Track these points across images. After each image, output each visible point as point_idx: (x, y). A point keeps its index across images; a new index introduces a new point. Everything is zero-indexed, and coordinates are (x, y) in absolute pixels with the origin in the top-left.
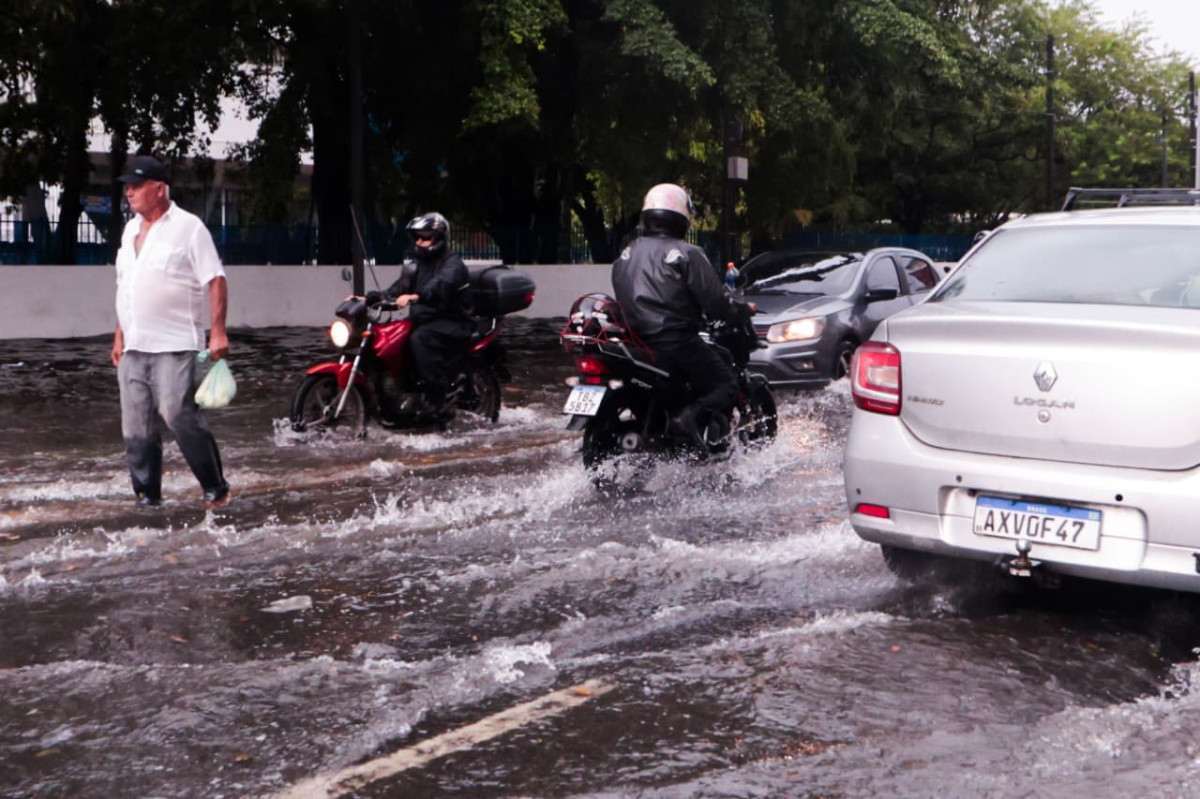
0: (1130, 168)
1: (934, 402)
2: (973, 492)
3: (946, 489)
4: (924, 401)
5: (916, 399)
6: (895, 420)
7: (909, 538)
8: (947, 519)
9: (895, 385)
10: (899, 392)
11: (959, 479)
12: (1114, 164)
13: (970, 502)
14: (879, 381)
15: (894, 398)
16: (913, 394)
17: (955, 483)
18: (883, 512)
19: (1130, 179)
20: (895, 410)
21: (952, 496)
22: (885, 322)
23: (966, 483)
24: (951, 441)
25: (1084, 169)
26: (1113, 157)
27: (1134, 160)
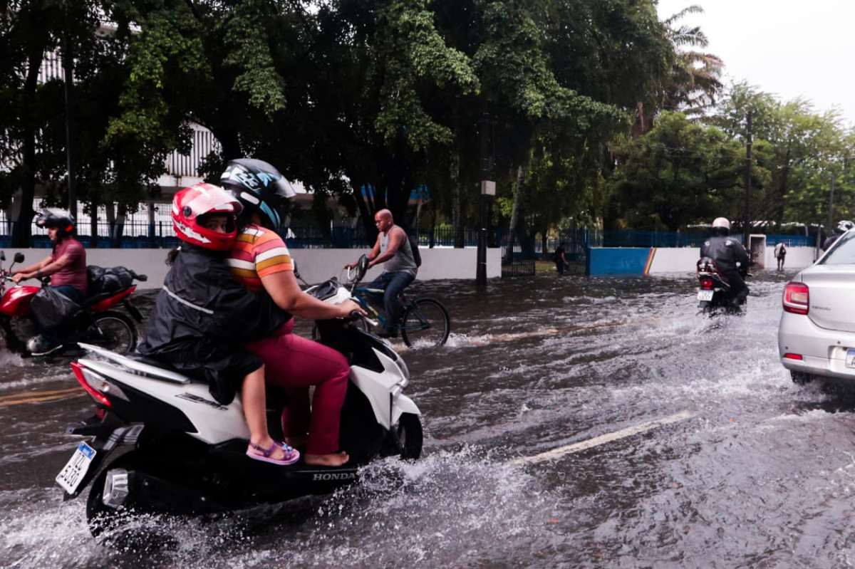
0: (821, 193)
1: (826, 309)
2: (845, 349)
3: (831, 348)
4: (821, 308)
5: (816, 308)
6: (805, 317)
7: (813, 369)
8: (832, 361)
9: (806, 301)
10: (808, 304)
11: (839, 343)
12: (809, 191)
13: (844, 354)
14: (796, 299)
15: (805, 307)
16: (815, 305)
17: (836, 344)
18: (799, 357)
19: (821, 200)
20: (806, 312)
21: (835, 350)
22: (800, 273)
23: (843, 344)
24: (835, 326)
25: (792, 194)
26: (809, 187)
27: (822, 188)
